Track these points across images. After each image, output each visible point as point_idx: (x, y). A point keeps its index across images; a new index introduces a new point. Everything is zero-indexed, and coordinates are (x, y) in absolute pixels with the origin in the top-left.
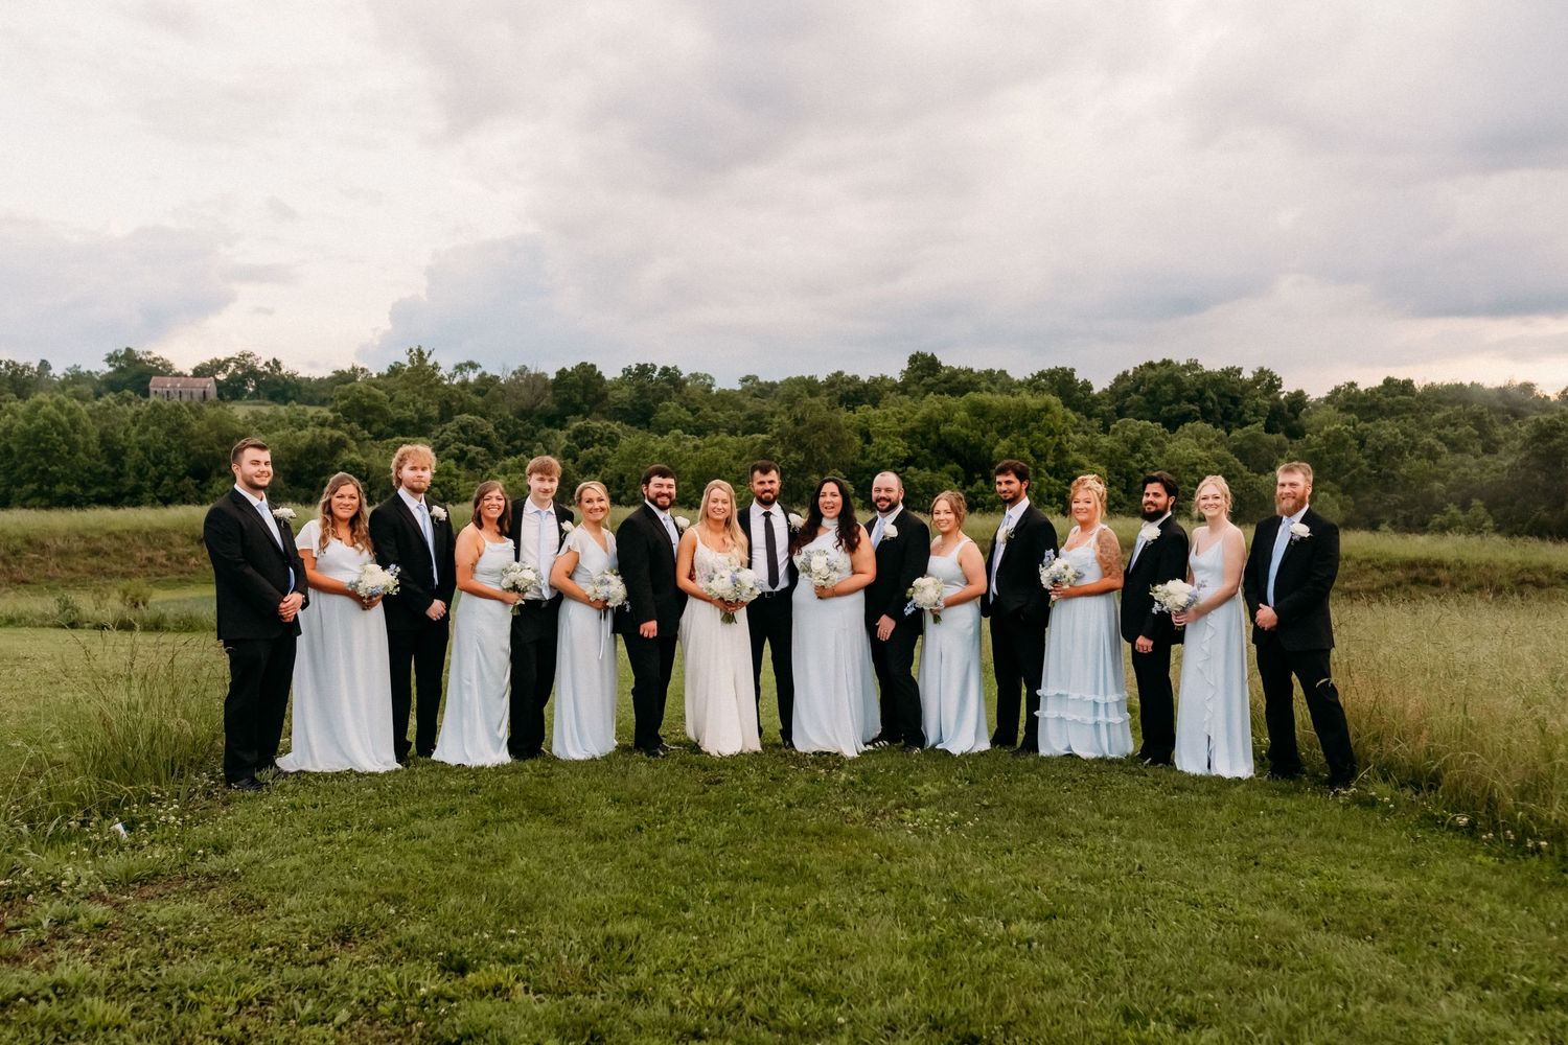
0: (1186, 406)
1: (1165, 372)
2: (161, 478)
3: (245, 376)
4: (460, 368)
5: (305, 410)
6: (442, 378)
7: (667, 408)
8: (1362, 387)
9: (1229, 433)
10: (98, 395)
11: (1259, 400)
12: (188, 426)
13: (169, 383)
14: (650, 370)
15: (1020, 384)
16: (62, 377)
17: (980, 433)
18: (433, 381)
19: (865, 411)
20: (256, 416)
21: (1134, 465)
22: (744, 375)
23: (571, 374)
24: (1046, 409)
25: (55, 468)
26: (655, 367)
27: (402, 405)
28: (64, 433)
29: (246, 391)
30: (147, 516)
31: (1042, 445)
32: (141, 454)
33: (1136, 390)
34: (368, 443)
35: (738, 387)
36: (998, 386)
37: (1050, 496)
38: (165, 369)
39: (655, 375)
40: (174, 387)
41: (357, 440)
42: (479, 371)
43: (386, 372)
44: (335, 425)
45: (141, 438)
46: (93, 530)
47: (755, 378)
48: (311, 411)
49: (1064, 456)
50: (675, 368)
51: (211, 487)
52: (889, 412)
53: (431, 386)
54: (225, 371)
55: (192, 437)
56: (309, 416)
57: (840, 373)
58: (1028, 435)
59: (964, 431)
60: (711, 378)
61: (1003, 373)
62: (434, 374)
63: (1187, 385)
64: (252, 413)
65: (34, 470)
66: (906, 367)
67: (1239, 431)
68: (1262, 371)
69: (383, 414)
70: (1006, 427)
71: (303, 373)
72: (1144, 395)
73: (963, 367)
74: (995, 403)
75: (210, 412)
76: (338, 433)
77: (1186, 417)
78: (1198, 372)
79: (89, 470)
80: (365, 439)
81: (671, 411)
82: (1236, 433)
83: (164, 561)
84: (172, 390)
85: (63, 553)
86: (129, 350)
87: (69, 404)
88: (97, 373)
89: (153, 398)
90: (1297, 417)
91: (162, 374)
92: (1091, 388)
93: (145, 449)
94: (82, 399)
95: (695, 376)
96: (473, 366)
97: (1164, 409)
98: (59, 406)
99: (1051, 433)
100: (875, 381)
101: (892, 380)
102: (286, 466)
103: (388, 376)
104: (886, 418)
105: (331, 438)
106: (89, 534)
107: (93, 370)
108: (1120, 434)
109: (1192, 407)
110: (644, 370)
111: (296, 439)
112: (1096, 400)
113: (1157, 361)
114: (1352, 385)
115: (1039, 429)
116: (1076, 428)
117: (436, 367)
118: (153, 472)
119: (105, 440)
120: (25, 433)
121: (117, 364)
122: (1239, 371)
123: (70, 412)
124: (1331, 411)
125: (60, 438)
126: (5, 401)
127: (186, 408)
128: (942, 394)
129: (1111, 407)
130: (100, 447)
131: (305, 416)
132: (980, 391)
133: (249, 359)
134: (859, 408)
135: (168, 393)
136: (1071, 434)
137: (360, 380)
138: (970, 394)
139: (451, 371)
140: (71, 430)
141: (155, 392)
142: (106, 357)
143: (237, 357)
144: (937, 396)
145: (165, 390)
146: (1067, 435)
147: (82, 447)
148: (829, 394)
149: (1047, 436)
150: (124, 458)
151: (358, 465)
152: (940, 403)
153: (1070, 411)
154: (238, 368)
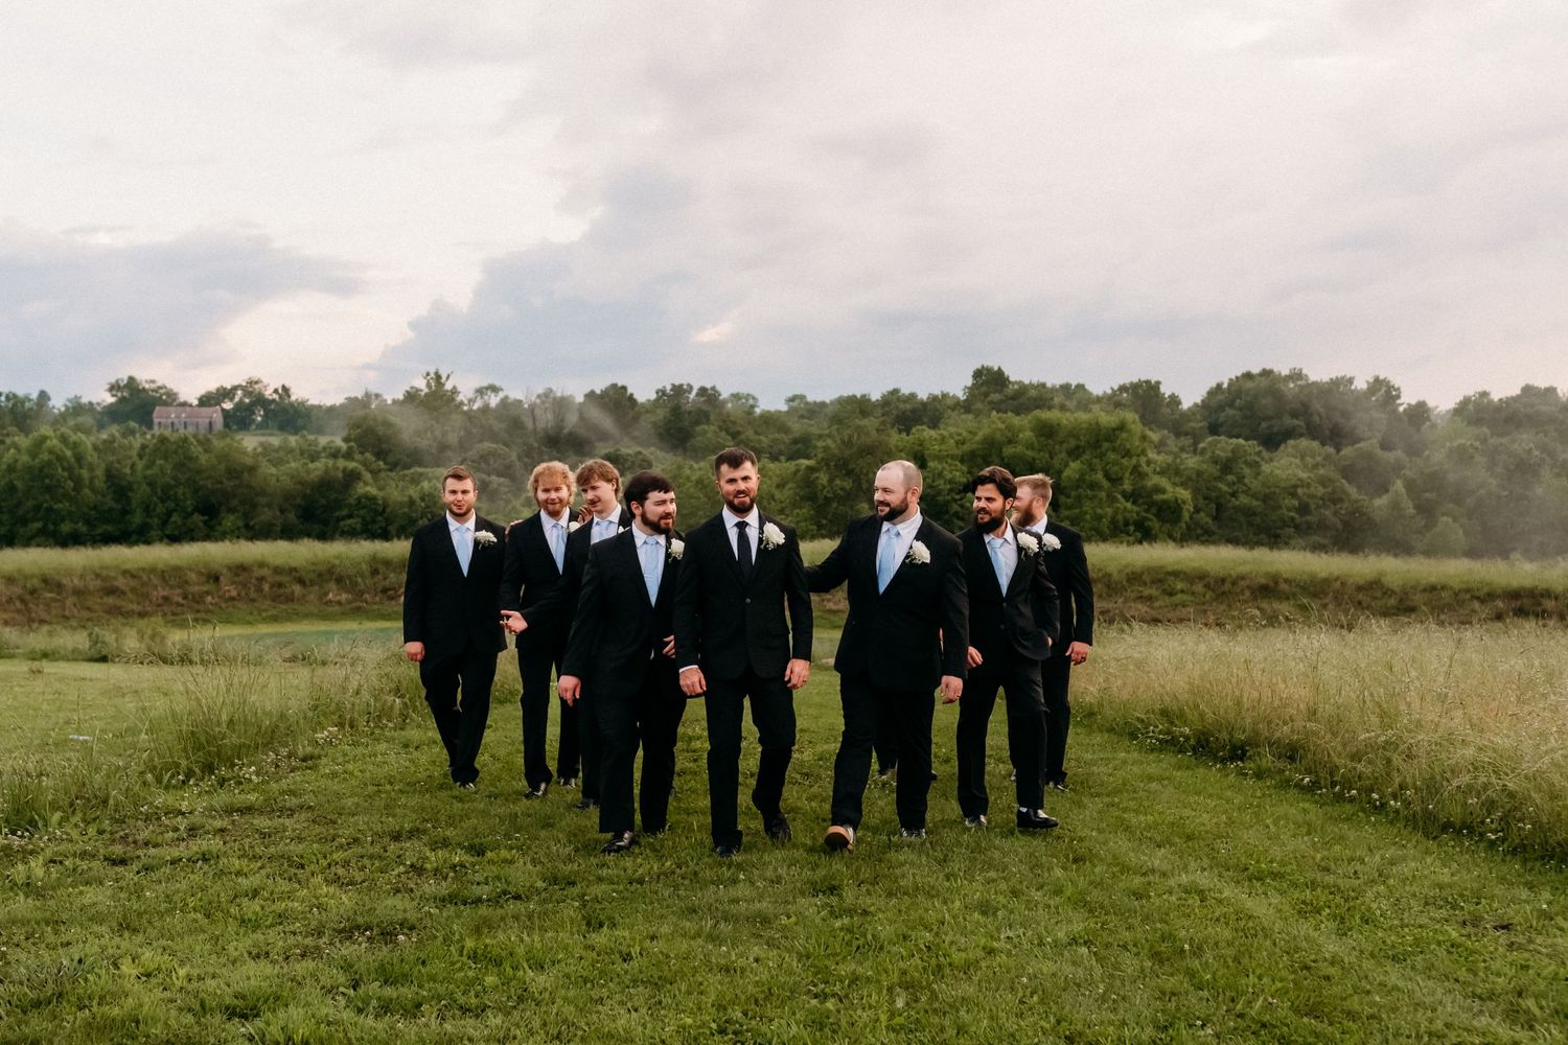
0: (1289, 422)
1: (1264, 382)
2: (169, 514)
3: (253, 404)
4: (480, 391)
5: (316, 439)
6: (462, 403)
7: (705, 432)
8: (1496, 397)
9: (1338, 451)
10: (101, 426)
11: (1375, 414)
12: (196, 459)
13: (173, 413)
14: (685, 391)
15: (1099, 400)
16: (63, 409)
17: (1047, 455)
18: (452, 406)
19: (922, 432)
20: (266, 448)
21: (1224, 488)
22: (790, 395)
23: (600, 396)
24: (1122, 427)
25: (61, 505)
26: (691, 387)
27: (420, 433)
28: (69, 469)
29: (254, 420)
30: (159, 554)
31: (1116, 468)
32: (148, 489)
33: (1231, 405)
34: (383, 474)
35: (784, 408)
36: (1075, 402)
37: (1127, 524)
38: (168, 399)
39: (692, 396)
40: (178, 417)
41: (371, 472)
42: (501, 395)
43: (401, 397)
44: (348, 456)
45: (149, 472)
46: (107, 568)
47: (802, 397)
48: (324, 440)
49: (1143, 479)
50: (713, 388)
51: (220, 524)
52: (945, 433)
53: (450, 412)
54: (231, 400)
55: (199, 472)
56: (320, 446)
57: (896, 391)
59: (1029, 453)
60: (754, 398)
61: (1081, 387)
62: (453, 400)
63: (1290, 398)
64: (262, 444)
65: (37, 508)
66: (969, 382)
67: (1348, 449)
68: (1377, 379)
69: (399, 444)
70: (1077, 447)
71: (314, 401)
72: (1241, 409)
73: (1035, 381)
74: (1065, 421)
75: (217, 444)
76: (352, 465)
77: (1290, 434)
78: (1302, 383)
79: (95, 508)
80: (380, 471)
81: (710, 435)
82: (1345, 452)
83: (180, 600)
84: (176, 421)
85: (77, 592)
86: (131, 379)
87: (74, 438)
88: (98, 404)
89: (156, 431)
90: (1418, 432)
91: (165, 404)
92: (1179, 403)
93: (152, 484)
94: (87, 432)
95: (736, 397)
96: (494, 389)
97: (1264, 425)
98: (64, 439)
99: (1128, 454)
100: (934, 399)
101: (954, 397)
102: (299, 501)
103: (404, 402)
104: (943, 438)
105: (345, 470)
106: (104, 573)
107: (94, 401)
108: (1209, 453)
109: (1296, 422)
110: (679, 390)
111: (308, 472)
112: (1187, 416)
113: (1256, 370)
114: (1484, 394)
115: (1114, 449)
116: (1160, 447)
117: (455, 391)
118: (160, 509)
119: (110, 475)
120: (29, 469)
121: (119, 394)
122: (1351, 381)
123: (76, 445)
124: (1459, 424)
125: (66, 474)
126: (8, 435)
127: (192, 440)
128: (1006, 412)
129: (1200, 425)
130: (106, 482)
131: (316, 446)
132: (1050, 408)
133: (256, 386)
134: (914, 430)
135: (172, 424)
136: (1152, 455)
137: (373, 407)
138: (1037, 413)
139: (471, 394)
140: (76, 465)
141: (160, 423)
142: (108, 387)
143: (244, 384)
144: (1000, 414)
145: (170, 421)
146: (1146, 456)
147: (87, 482)
148: (883, 415)
149: (1123, 457)
150: (130, 494)
151: (373, 499)
152: (1004, 423)
153: (1150, 429)
154: (244, 396)
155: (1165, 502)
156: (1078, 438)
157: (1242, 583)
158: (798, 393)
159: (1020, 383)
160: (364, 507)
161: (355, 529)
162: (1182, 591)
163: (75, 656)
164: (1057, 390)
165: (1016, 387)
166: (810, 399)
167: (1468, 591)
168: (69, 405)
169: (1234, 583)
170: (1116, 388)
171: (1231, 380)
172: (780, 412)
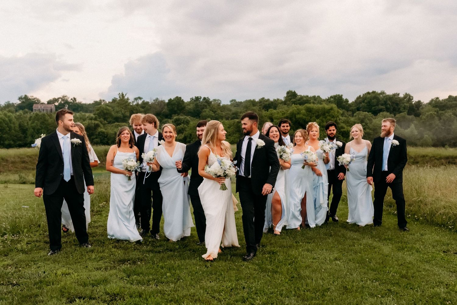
0: (380, 107)
1: (373, 95)
3: (64, 103)
4: (136, 99)
5: (85, 114)
6: (130, 103)
7: (205, 111)
8: (441, 99)
9: (395, 116)
10: (16, 111)
11: (406, 104)
12: (47, 121)
13: (39, 106)
14: (199, 99)
15: (324, 101)
16: (4, 105)
18: (127, 104)
19: (272, 111)
22: (231, 100)
23: (173, 101)
24: (332, 109)
25: (5, 136)
26: (201, 97)
27: (117, 112)
28: (7, 124)
32: (32, 130)
33: (364, 102)
35: (229, 104)
36: (317, 101)
38: (38, 102)
39: (201, 100)
40: (41, 107)
41: (103, 124)
42: (142, 100)
43: (111, 101)
44: (95, 119)
45: (33, 125)
47: (235, 100)
48: (87, 114)
50: (208, 98)
52: (279, 111)
53: (126, 106)
54: (58, 102)
55: (49, 125)
57: (263, 98)
58: (326, 118)
59: (304, 117)
60: (220, 101)
61: (319, 97)
62: (127, 102)
63: (381, 100)
66: (285, 95)
67: (398, 115)
68: (406, 94)
69: (111, 115)
70: (318, 115)
71: (84, 102)
72: (366, 103)
73: (305, 95)
74: (314, 107)
76: (96, 122)
77: (381, 110)
78: (384, 95)
79: (16, 136)
80: (105, 124)
81: (207, 112)
82: (397, 116)
84: (40, 109)
86: (26, 96)
87: (8, 114)
88: (15, 104)
89: (34, 112)
90: (418, 109)
91: (37, 103)
92: (348, 101)
93: (34, 129)
94: (12, 112)
95: (215, 100)
96: (140, 98)
97: (373, 108)
98: (5, 115)
99: (333, 117)
100: (275, 100)
101: (281, 100)
103: (112, 102)
104: (278, 113)
105: (94, 124)
108: (357, 117)
109: (383, 107)
110: (197, 99)
112: (350, 105)
113: (371, 91)
114: (437, 98)
115: (329, 116)
116: (342, 115)
117: (128, 99)
119: (20, 126)
121: (22, 100)
122: (399, 94)
123: (9, 117)
124: (430, 107)
125: (6, 126)
127: (46, 115)
128: (297, 104)
129: (355, 108)
130: (19, 128)
131: (85, 116)
132: (310, 103)
133: (66, 98)
134: (269, 110)
135: (39, 109)
136: (341, 117)
137: (102, 104)
138: (306, 105)
139: (133, 100)
140: (9, 123)
141: (35, 109)
142: (18, 98)
143: (62, 97)
144: (295, 105)
145: (38, 109)
146: (339, 117)
147: (13, 128)
148: (260, 105)
149: (332, 118)
150: (27, 132)
151: (104, 133)
152: (296, 108)
153: (340, 109)
154: (62, 101)
155: (345, 131)
156: (318, 112)
158: (234, 99)
159: (300, 95)
160: (101, 135)
161: (98, 142)
163: (15, 182)
164: (312, 98)
165: (299, 97)
166: (237, 101)
168: (6, 104)
170: (329, 97)
171: (363, 94)
172: (228, 105)
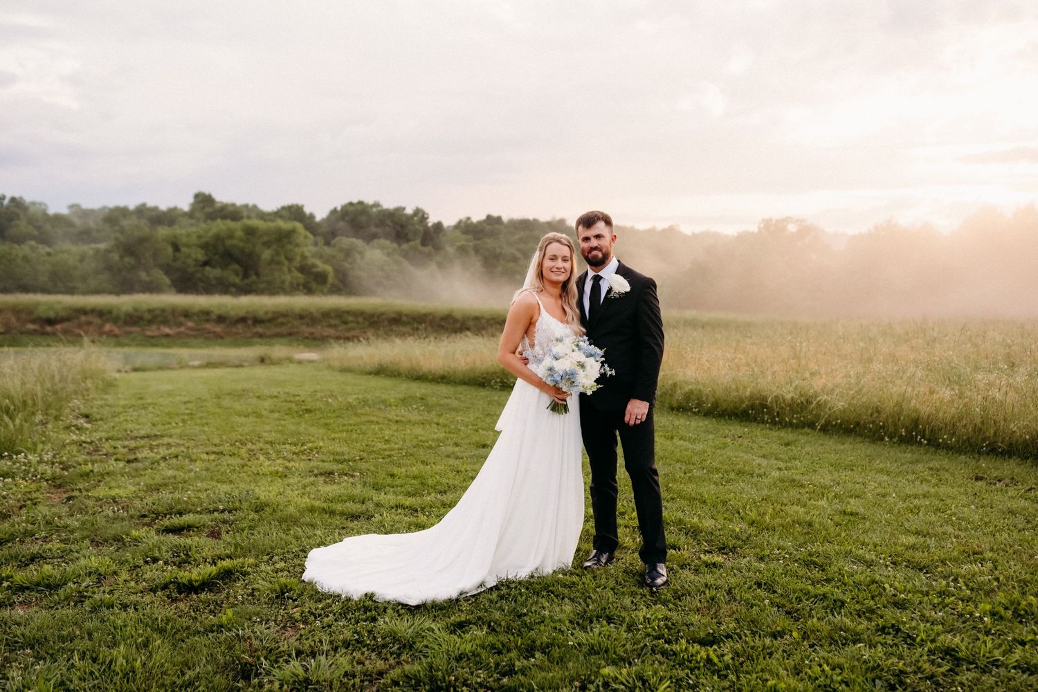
0: (374, 229)
1: (360, 208)
7: (18, 226)
8: (473, 221)
9: (400, 246)
11: (417, 227)
15: (270, 214)
17: (251, 245)
22: (70, 204)
24: (293, 230)
31: (291, 253)
33: (345, 218)
35: (67, 212)
36: (255, 215)
39: (6, 203)
47: (78, 206)
49: (305, 260)
50: (20, 198)
57: (144, 205)
58: (283, 247)
59: (241, 244)
60: (45, 205)
61: (255, 207)
63: (376, 216)
66: (191, 201)
67: (406, 245)
68: (416, 208)
70: (268, 241)
77: (375, 236)
78: (379, 209)
81: (22, 228)
82: (404, 245)
90: (442, 234)
92: (315, 218)
97: (361, 231)
99: (298, 246)
100: (172, 210)
101: (183, 210)
108: (338, 246)
109: (378, 230)
112: (321, 225)
113: (354, 201)
114: (469, 218)
115: (290, 243)
122: (404, 209)
124: (458, 233)
129: (330, 229)
132: (244, 218)
138: (240, 221)
148: (140, 217)
149: (295, 248)
155: (318, 272)
156: (269, 236)
157: (383, 317)
159: (221, 202)
162: (352, 322)
165: (221, 205)
166: (84, 207)
167: (493, 319)
169: (378, 317)
171: (341, 206)
